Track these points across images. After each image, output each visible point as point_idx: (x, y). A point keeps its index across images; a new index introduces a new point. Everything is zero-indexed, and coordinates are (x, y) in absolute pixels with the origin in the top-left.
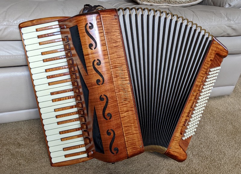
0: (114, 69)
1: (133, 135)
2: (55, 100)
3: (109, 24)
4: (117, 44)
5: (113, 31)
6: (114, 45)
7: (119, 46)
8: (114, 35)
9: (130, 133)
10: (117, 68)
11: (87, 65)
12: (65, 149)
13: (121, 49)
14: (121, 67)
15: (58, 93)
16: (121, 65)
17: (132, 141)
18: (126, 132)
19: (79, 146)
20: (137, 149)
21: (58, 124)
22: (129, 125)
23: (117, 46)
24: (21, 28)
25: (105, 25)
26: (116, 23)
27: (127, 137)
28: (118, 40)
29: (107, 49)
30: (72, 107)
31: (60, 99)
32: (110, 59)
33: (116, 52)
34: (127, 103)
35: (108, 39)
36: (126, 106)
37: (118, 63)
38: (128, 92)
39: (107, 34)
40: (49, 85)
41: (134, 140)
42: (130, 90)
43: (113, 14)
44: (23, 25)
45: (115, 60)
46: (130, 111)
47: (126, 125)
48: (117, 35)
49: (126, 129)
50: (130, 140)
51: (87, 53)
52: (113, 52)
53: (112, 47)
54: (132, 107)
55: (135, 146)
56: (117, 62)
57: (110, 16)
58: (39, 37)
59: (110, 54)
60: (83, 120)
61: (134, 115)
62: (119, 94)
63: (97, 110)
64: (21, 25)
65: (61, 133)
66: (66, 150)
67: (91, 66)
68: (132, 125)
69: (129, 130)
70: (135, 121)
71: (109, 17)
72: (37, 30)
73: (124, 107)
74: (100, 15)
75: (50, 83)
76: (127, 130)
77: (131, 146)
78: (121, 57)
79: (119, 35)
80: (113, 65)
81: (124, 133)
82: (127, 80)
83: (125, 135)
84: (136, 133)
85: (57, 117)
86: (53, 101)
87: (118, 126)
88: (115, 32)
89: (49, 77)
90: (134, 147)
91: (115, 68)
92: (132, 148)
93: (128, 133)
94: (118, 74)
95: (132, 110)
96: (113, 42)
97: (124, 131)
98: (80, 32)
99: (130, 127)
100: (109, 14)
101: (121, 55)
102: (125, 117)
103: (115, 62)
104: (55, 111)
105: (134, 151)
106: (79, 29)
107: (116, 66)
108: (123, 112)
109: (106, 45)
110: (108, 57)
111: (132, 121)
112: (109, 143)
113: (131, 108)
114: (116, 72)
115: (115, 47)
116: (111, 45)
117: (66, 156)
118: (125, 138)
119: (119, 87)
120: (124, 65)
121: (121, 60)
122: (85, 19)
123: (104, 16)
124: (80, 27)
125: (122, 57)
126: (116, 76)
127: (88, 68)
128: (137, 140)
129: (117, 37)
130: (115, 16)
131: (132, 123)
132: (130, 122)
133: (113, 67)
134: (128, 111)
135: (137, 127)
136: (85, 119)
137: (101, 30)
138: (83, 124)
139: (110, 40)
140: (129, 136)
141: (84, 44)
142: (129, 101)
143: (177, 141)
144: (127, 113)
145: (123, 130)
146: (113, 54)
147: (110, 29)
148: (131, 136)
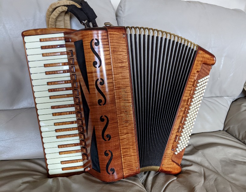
0: (117, 90)
1: (131, 157)
2: (56, 114)
3: (117, 42)
4: (123, 65)
5: (119, 50)
6: (120, 65)
7: (125, 66)
8: (121, 54)
9: (128, 155)
10: (120, 89)
11: (89, 83)
12: (62, 163)
13: (127, 70)
14: (125, 89)
15: (59, 107)
16: (124, 87)
17: (129, 163)
18: (124, 154)
19: (77, 161)
20: (133, 170)
21: (57, 138)
22: (127, 147)
23: (123, 67)
24: (24, 36)
25: (112, 42)
26: (124, 42)
27: (124, 158)
28: (124, 61)
29: (112, 69)
30: (72, 123)
31: (60, 114)
32: (114, 79)
33: (121, 72)
34: (127, 125)
35: (114, 58)
36: (126, 129)
37: (122, 85)
38: (130, 114)
39: (113, 53)
40: (50, 98)
41: (131, 162)
42: (132, 112)
43: (121, 32)
44: (26, 33)
45: (119, 81)
46: (130, 133)
47: (124, 147)
48: (124, 54)
49: (124, 150)
50: (128, 162)
51: (90, 71)
52: (118, 73)
53: (117, 67)
54: (133, 130)
55: (132, 168)
56: (121, 83)
57: (118, 33)
58: (43, 48)
59: (114, 74)
60: (83, 137)
61: (133, 138)
62: (121, 116)
63: (97, 130)
64: (24, 33)
65: (60, 146)
66: (64, 164)
67: (94, 85)
68: (131, 147)
69: (127, 152)
70: (134, 143)
71: (117, 35)
72: (41, 40)
73: (124, 129)
74: (107, 32)
75: (51, 97)
76: (125, 152)
77: (128, 168)
78: (125, 79)
79: (126, 56)
80: (117, 86)
81: (122, 155)
82: (130, 103)
83: (122, 157)
84: (134, 156)
85: (56, 131)
86: (54, 114)
87: (116, 147)
88: (122, 51)
89: (50, 90)
90: (130, 168)
91: (119, 89)
92: (129, 169)
93: (126, 155)
94: (121, 96)
95: (132, 133)
96: (119, 62)
97: (122, 153)
98: (85, 47)
99: (128, 149)
100: (117, 32)
101: (126, 76)
102: (124, 139)
103: (119, 83)
104: (55, 125)
105: (130, 172)
106: (84, 44)
107: (120, 87)
108: (123, 134)
109: (111, 65)
110: (113, 77)
111: (131, 143)
112: (106, 164)
113: (131, 130)
114: (120, 93)
115: (120, 67)
116: (117, 65)
117: (63, 169)
118: (123, 160)
119: (121, 109)
120: (128, 86)
121: (125, 82)
122: (91, 34)
123: (112, 33)
124: (85, 42)
125: (127, 78)
126: (119, 97)
127: (90, 87)
128: (134, 162)
129: (124, 57)
130: (124, 34)
131: (131, 145)
132: (129, 144)
133: (117, 88)
134: (128, 134)
135: (135, 149)
136: (84, 136)
137: (107, 48)
138: (82, 141)
139: (116, 59)
140: (126, 158)
141: (88, 61)
142: (130, 124)
143: (169, 157)
144: (127, 135)
145: (122, 151)
146: (118, 74)
147: (116, 48)
148: (129, 157)
